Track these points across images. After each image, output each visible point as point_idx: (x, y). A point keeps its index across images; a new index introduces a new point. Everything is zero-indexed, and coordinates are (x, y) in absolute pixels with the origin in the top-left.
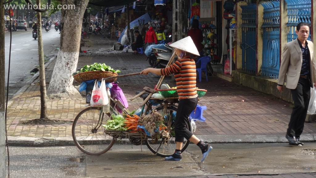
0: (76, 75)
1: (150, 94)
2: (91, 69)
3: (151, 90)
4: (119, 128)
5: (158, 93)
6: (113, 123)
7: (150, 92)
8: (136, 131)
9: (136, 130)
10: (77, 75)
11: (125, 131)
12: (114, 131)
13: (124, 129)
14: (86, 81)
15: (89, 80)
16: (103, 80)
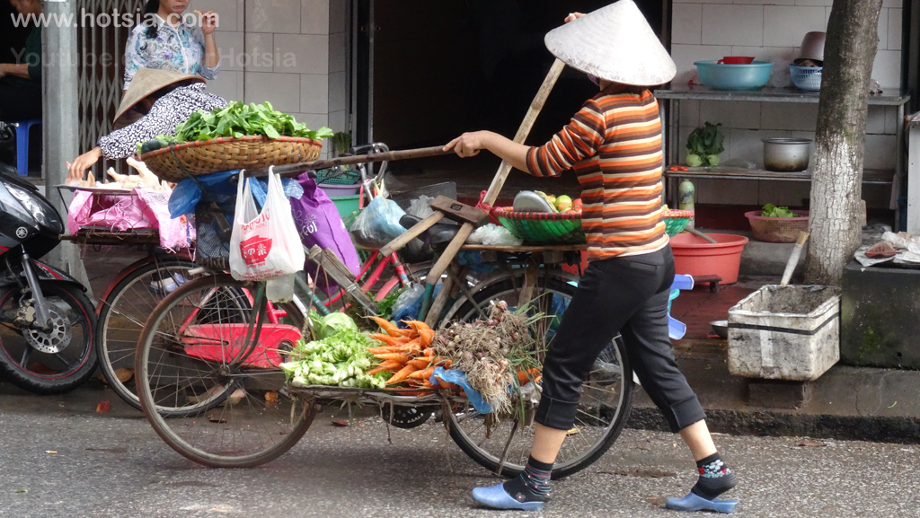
0: (156, 151)
1: (465, 228)
2: (220, 128)
3: (466, 211)
4: (354, 376)
5: (498, 224)
6: (324, 355)
7: (462, 221)
8: (424, 390)
9: (425, 385)
10: (163, 153)
11: (376, 389)
12: (327, 389)
13: (374, 382)
14: (201, 176)
15: (210, 175)
16: (275, 172)
